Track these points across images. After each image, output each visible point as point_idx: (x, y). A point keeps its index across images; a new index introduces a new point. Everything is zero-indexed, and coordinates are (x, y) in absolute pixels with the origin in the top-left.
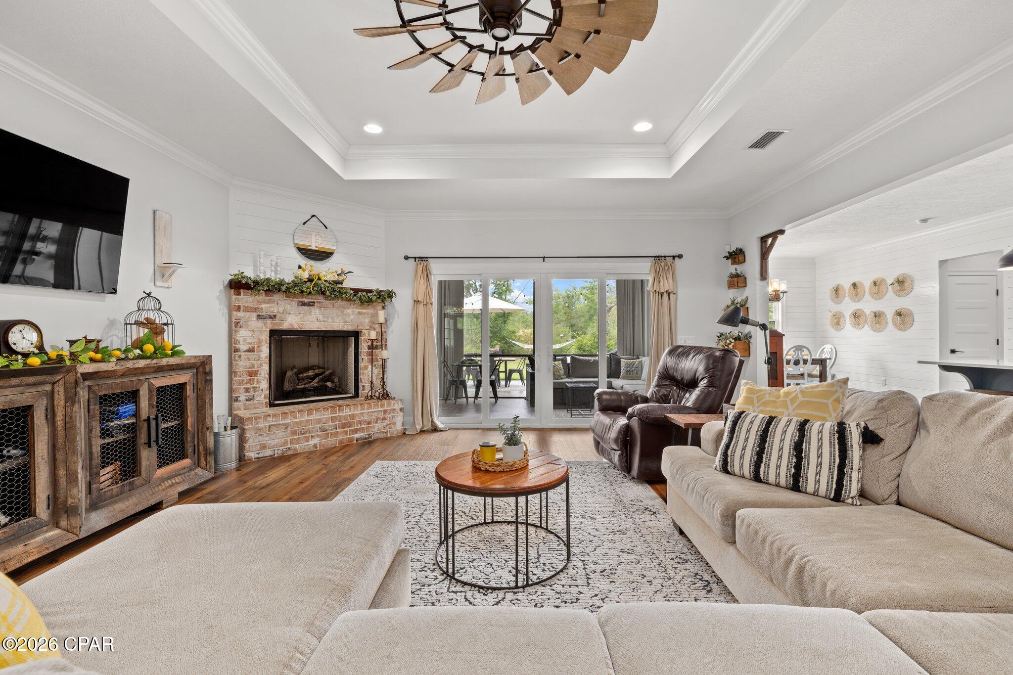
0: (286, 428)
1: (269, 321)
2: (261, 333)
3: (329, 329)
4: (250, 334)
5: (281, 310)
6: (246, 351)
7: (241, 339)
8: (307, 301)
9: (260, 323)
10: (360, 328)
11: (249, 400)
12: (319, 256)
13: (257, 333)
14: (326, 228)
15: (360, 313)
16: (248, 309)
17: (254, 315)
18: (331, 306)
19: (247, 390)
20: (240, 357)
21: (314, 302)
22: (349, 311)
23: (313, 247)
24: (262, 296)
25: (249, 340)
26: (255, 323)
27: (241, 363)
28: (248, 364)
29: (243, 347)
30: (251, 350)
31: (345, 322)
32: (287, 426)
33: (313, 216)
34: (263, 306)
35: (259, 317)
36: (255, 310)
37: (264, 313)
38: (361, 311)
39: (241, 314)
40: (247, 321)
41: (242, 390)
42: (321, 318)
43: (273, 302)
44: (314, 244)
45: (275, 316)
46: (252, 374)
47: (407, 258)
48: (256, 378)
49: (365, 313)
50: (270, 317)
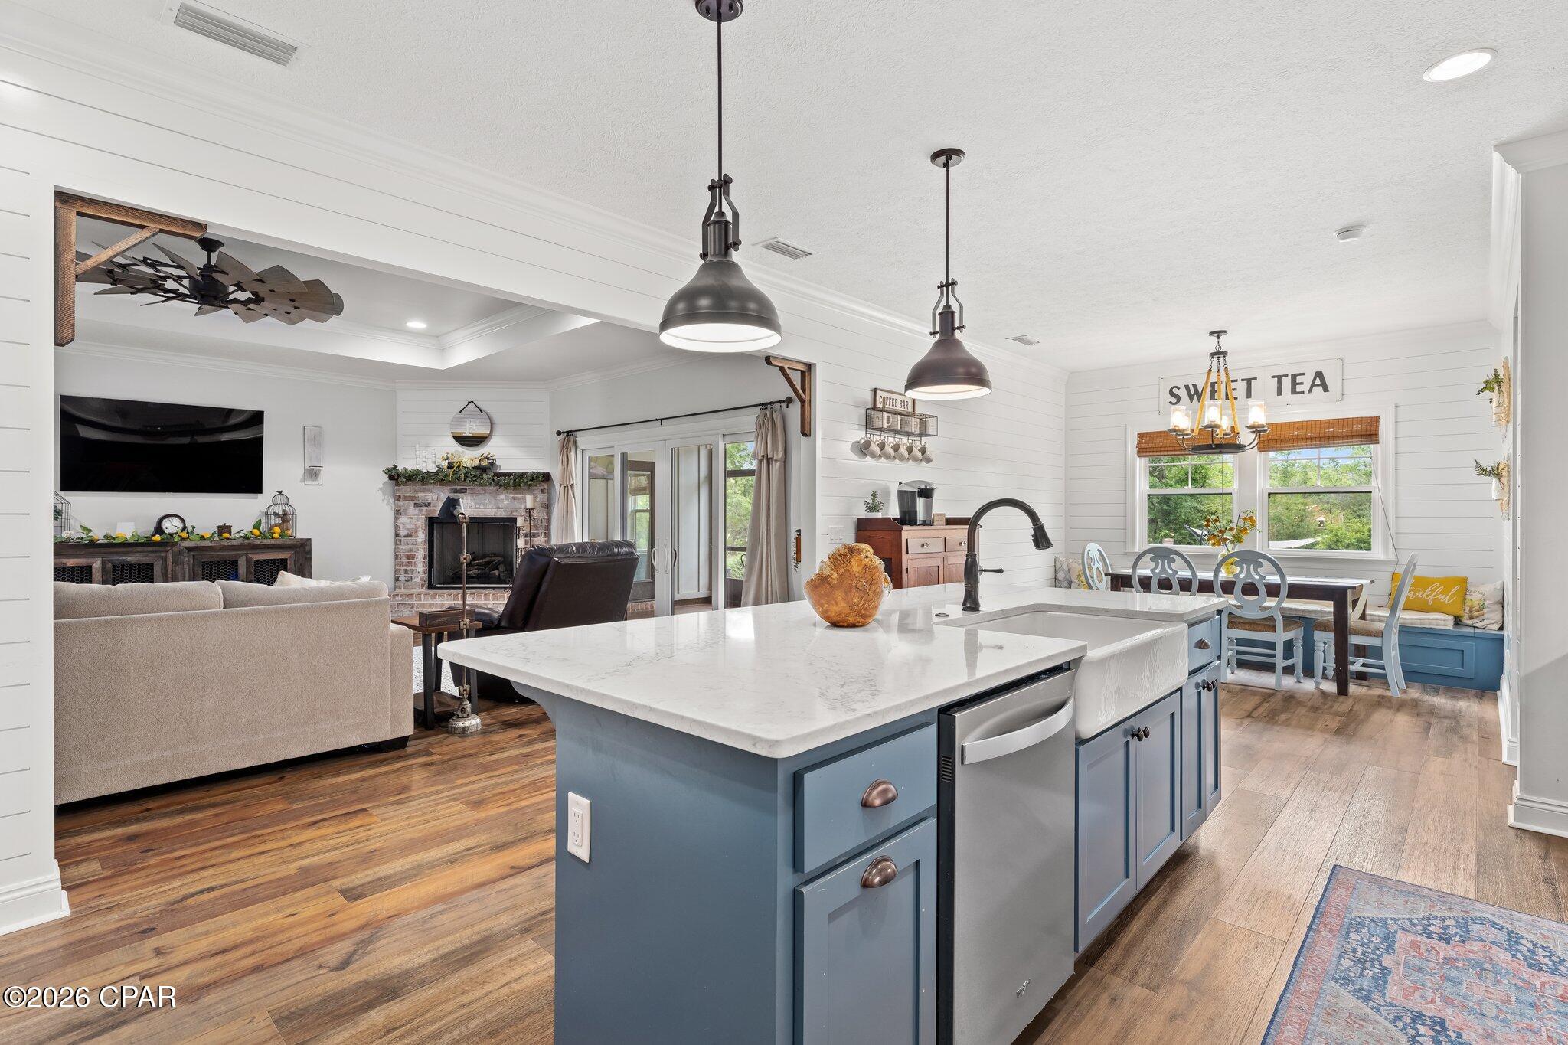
0: (412, 608)
1: (424, 509)
2: (418, 519)
3: (482, 515)
4: (409, 521)
5: (435, 497)
6: (404, 536)
7: (401, 525)
8: (459, 488)
9: (416, 511)
10: (515, 514)
11: (408, 581)
12: (474, 441)
13: (414, 520)
14: (482, 412)
15: (514, 498)
16: (406, 498)
17: (412, 503)
18: (482, 492)
19: (406, 572)
20: (400, 541)
21: (466, 489)
22: (502, 497)
23: (468, 434)
24: (419, 487)
25: (408, 527)
26: (412, 511)
27: (401, 547)
28: (407, 548)
29: (403, 533)
30: (409, 536)
31: (498, 508)
32: (412, 606)
33: (469, 403)
34: (420, 495)
35: (416, 505)
36: (412, 498)
37: (420, 502)
38: (516, 495)
39: (401, 503)
40: (406, 509)
41: (402, 572)
42: (473, 504)
43: (428, 491)
44: (469, 429)
45: (429, 504)
46: (411, 557)
47: (559, 433)
48: (413, 561)
49: (519, 498)
50: (426, 505)
